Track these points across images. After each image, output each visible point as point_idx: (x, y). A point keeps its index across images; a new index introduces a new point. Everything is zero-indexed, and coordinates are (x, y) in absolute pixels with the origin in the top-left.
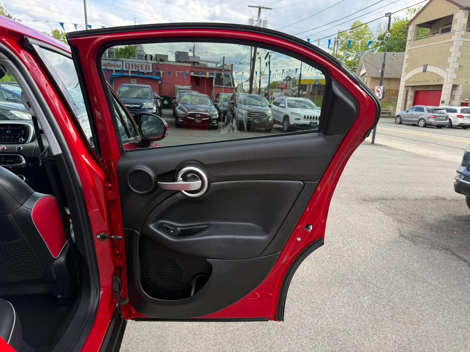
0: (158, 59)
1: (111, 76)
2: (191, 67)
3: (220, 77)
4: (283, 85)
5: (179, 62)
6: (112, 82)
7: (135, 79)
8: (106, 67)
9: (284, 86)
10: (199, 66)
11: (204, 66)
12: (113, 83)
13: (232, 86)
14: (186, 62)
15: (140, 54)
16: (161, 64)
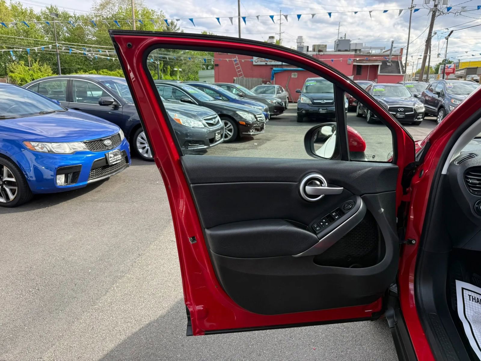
0: (316, 49)
1: (273, 71)
2: (355, 55)
3: (387, 64)
4: (449, 70)
5: (339, 51)
6: (274, 77)
7: (295, 73)
8: (266, 62)
9: (451, 70)
10: (362, 54)
11: (368, 53)
12: (274, 79)
13: (401, 73)
14: (346, 51)
15: (300, 46)
16: (321, 55)
